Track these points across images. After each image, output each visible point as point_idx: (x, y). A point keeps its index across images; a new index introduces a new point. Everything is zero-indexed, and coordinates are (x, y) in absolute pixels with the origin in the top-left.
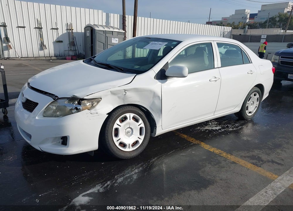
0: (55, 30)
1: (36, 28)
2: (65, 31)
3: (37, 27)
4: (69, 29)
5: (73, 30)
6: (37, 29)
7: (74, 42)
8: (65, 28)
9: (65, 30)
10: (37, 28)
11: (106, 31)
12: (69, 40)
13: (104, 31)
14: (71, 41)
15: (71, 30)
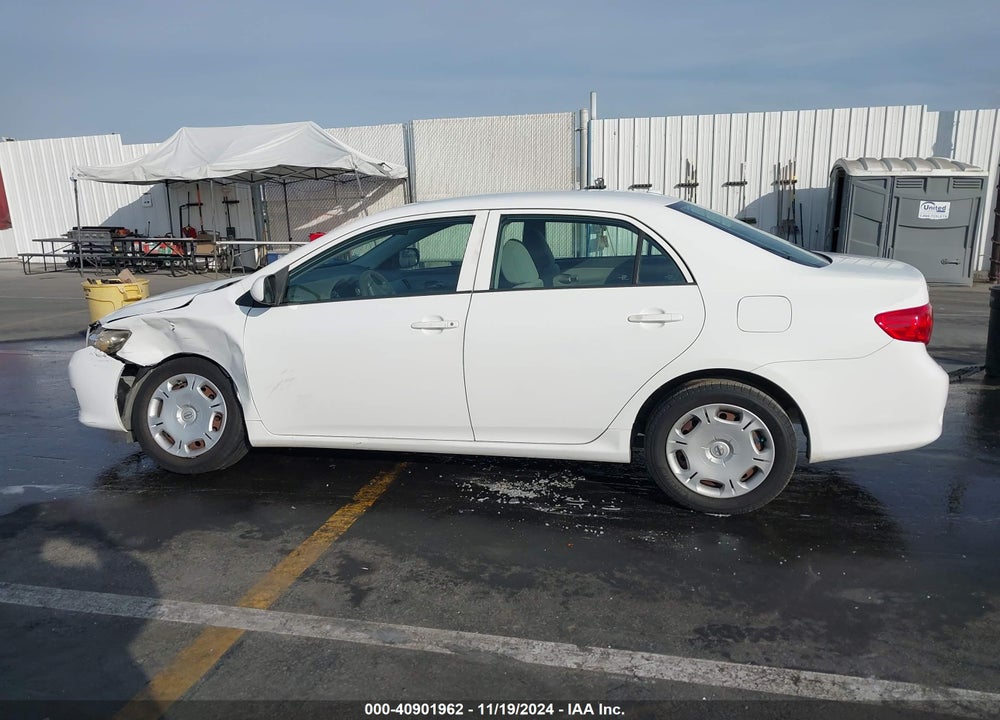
0: (737, 188)
1: (680, 185)
2: (768, 189)
3: (683, 182)
4: (783, 181)
5: (796, 181)
6: (683, 189)
7: (793, 221)
8: (768, 179)
9: (769, 184)
10: (682, 185)
11: (893, 177)
12: (779, 214)
13: (886, 180)
14: (785, 217)
15: (787, 182)
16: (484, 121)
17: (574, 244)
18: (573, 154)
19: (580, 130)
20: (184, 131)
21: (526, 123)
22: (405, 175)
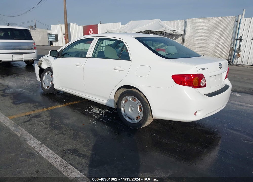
16: (207, 19)
17: (229, 55)
18: (234, 29)
19: (237, 21)
20: (131, 22)
21: (220, 19)
22: (183, 34)
